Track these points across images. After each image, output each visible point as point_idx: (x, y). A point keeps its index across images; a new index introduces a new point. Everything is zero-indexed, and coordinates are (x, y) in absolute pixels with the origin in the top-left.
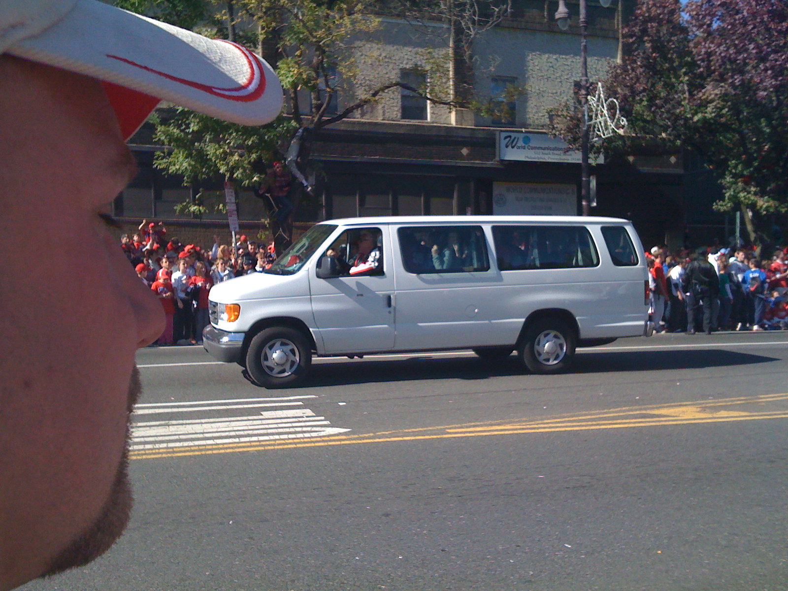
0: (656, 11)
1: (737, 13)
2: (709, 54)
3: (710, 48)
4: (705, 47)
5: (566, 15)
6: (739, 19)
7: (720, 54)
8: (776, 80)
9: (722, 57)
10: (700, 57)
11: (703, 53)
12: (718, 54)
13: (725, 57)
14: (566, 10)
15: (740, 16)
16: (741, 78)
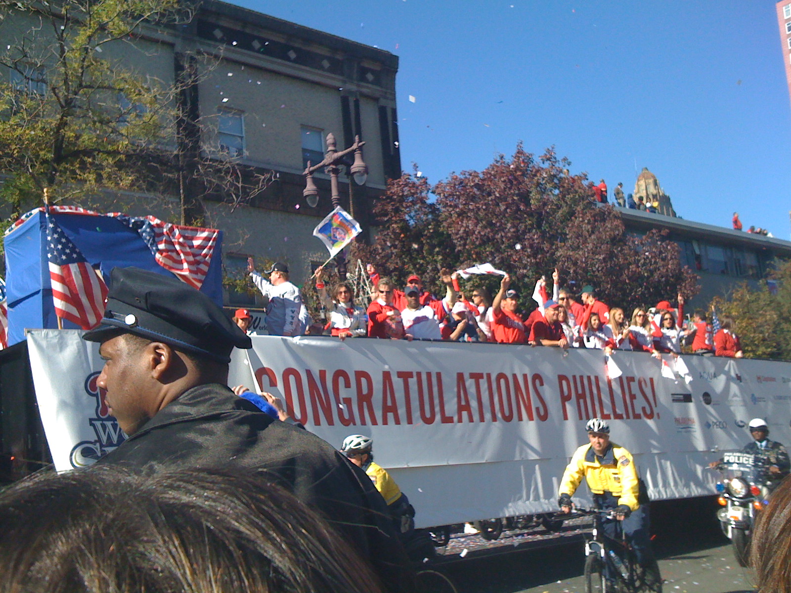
0: (409, 190)
1: (489, 194)
2: (468, 233)
3: (468, 227)
4: (462, 226)
5: (316, 193)
6: (492, 200)
7: (479, 233)
8: (535, 258)
9: (481, 235)
10: (458, 236)
11: (461, 232)
12: (476, 233)
13: (485, 235)
14: (314, 187)
15: (493, 197)
16: (500, 256)
